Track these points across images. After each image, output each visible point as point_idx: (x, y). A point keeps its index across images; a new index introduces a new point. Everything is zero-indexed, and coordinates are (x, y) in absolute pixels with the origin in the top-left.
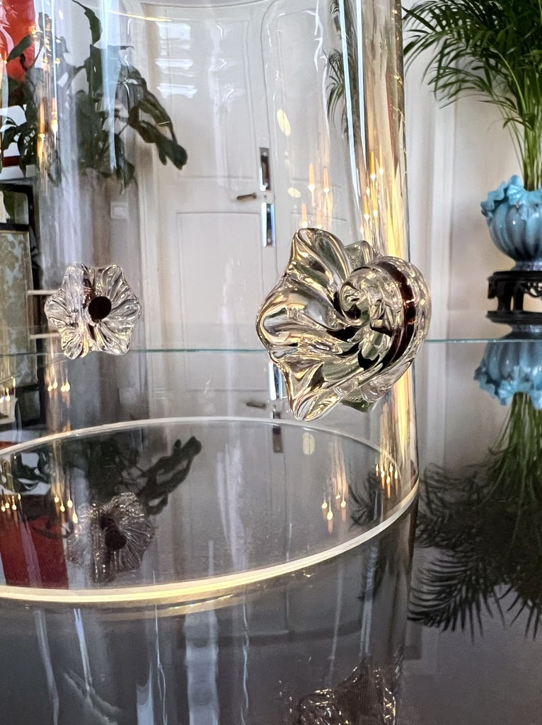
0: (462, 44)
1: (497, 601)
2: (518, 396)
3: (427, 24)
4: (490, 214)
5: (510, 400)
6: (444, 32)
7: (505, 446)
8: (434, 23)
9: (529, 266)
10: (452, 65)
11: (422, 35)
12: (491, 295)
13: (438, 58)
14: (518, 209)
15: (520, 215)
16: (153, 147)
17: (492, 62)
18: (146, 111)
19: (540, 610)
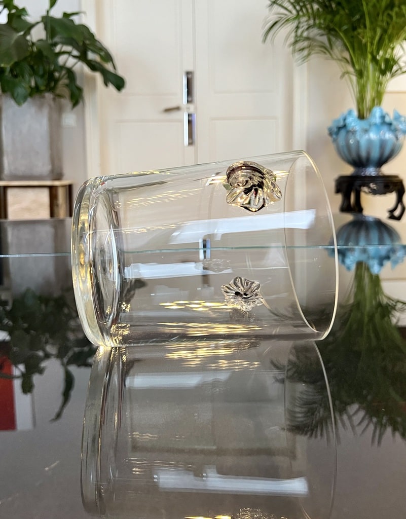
0: (311, 22)
1: (350, 418)
2: (360, 265)
3: (286, 9)
4: (334, 136)
5: (353, 267)
6: (298, 15)
7: (352, 301)
8: (290, 7)
9: (362, 172)
10: (305, 34)
11: (282, 16)
12: (338, 191)
13: (295, 31)
14: (353, 134)
15: (355, 137)
16: (98, 76)
18: (93, 51)
19: (382, 425)
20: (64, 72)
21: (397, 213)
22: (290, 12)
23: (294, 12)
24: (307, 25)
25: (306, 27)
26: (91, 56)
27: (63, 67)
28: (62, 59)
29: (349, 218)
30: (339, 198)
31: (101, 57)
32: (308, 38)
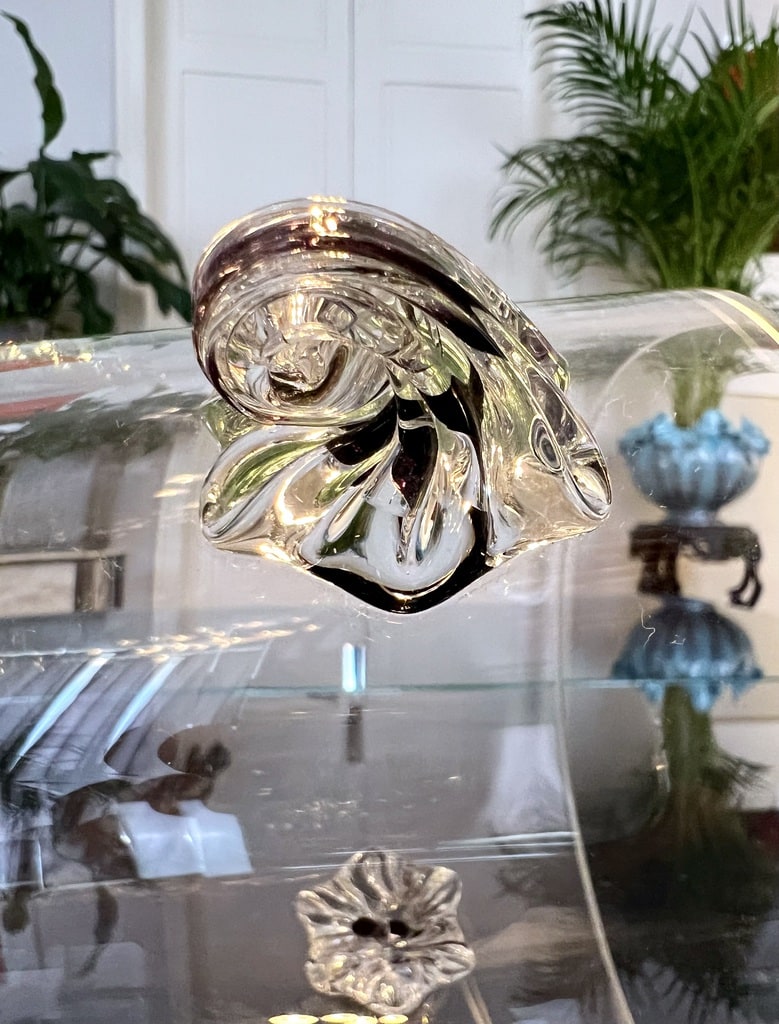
0: (586, 204)
1: (649, 985)
3: (537, 174)
5: (660, 697)
6: (560, 187)
8: (546, 172)
10: (573, 229)
11: (528, 188)
12: (635, 550)
13: (553, 220)
16: (148, 293)
17: (627, 227)
18: (137, 238)
19: (708, 998)
20: (71, 279)
21: (747, 595)
22: (544, 179)
23: (553, 182)
24: (576, 210)
25: (574, 215)
26: (131, 247)
27: (69, 268)
28: (68, 253)
29: (654, 603)
30: (636, 567)
31: (155, 252)
32: (577, 237)
